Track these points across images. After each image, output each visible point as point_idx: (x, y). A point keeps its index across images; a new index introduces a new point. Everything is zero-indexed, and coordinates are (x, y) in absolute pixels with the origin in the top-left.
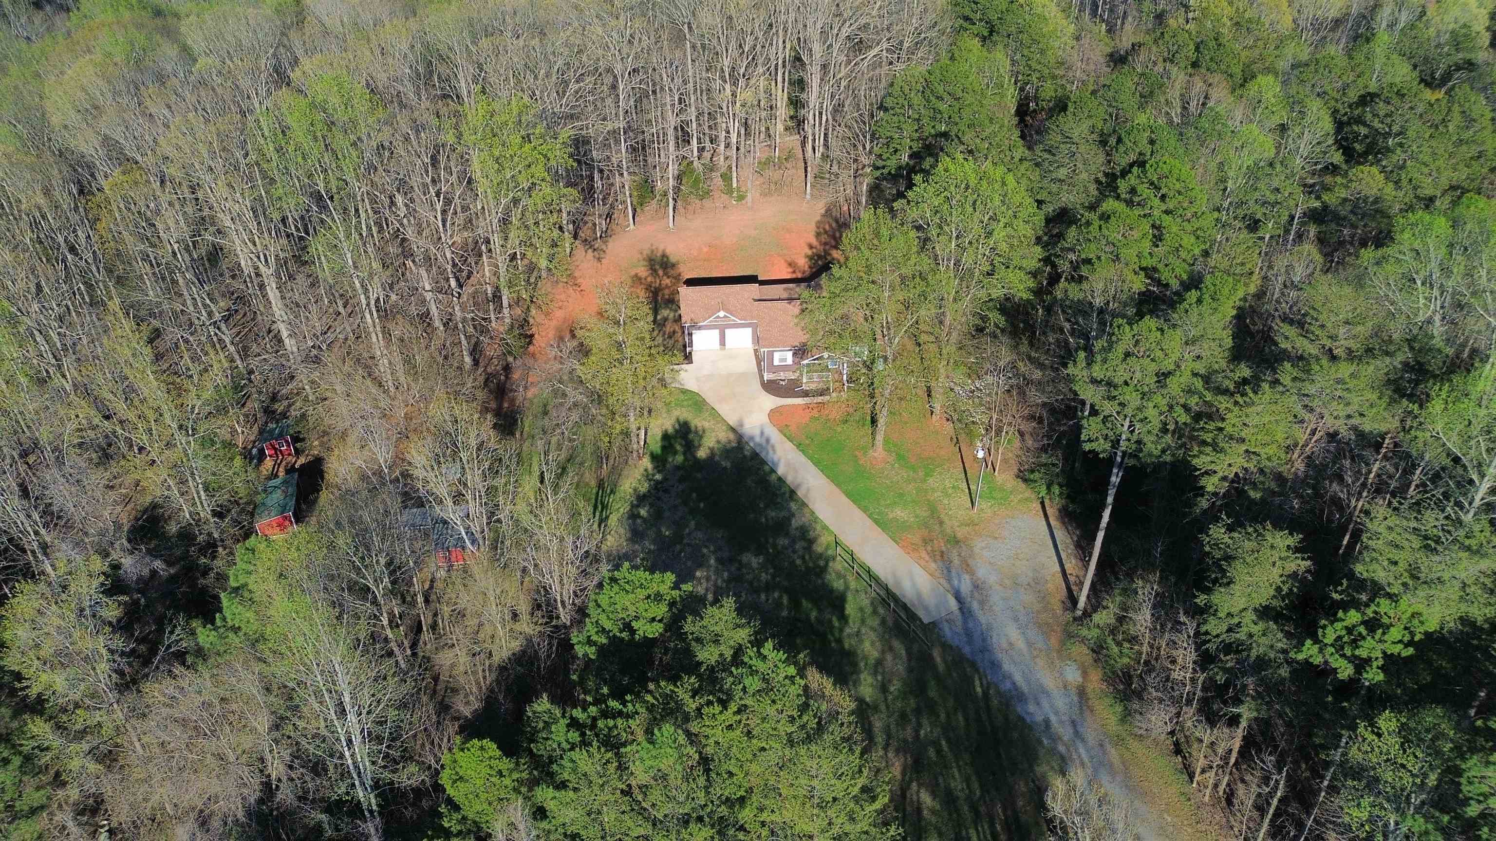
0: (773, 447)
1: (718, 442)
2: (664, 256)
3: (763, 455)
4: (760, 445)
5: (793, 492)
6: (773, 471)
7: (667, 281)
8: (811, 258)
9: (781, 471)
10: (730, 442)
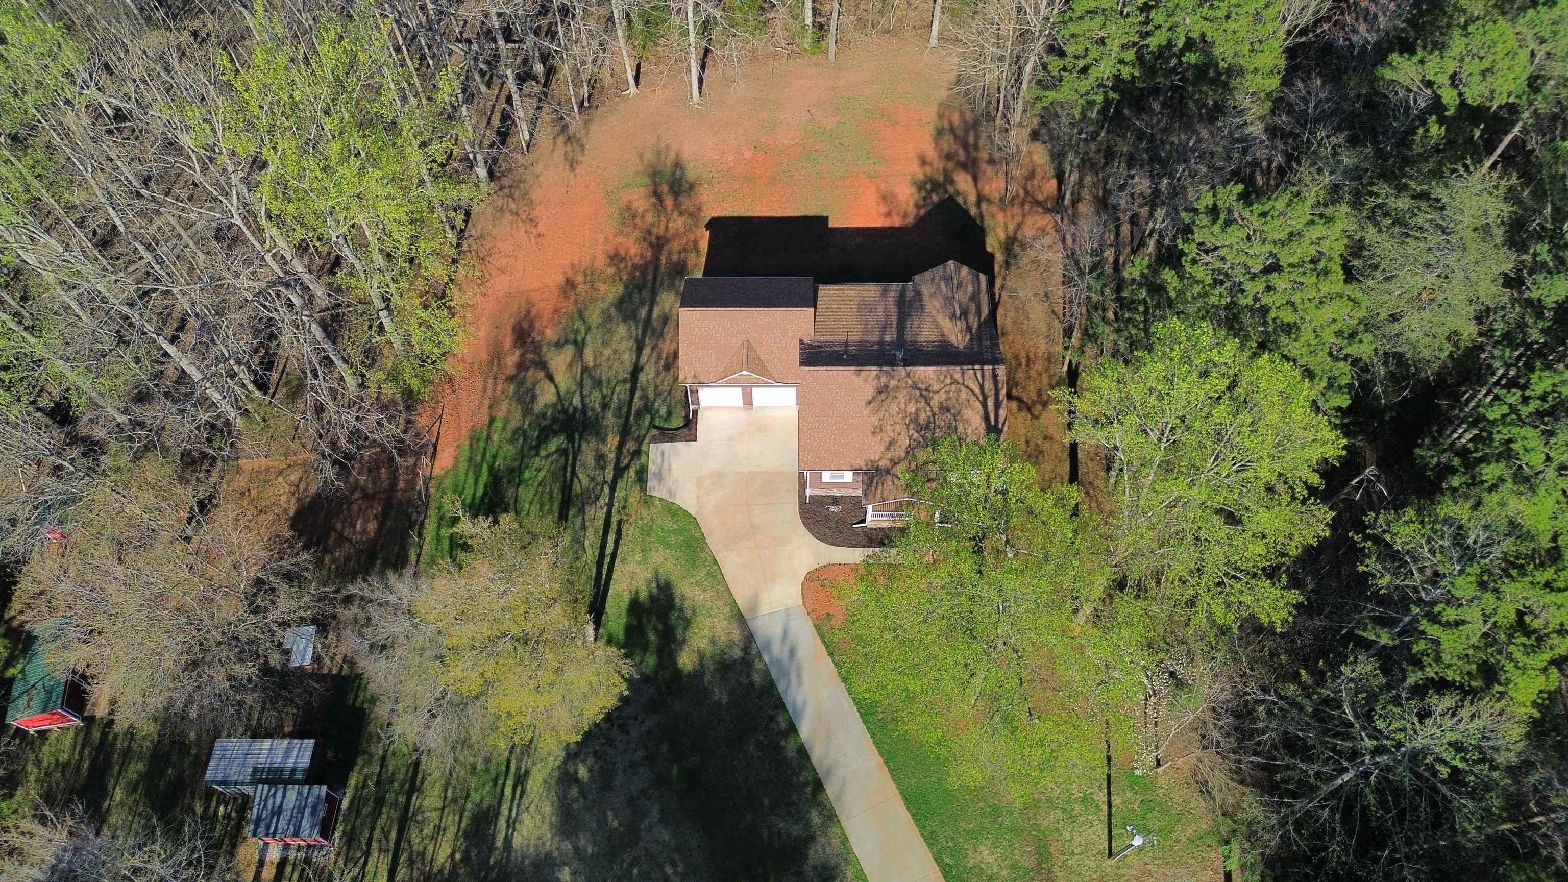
0: (799, 670)
1: (713, 641)
2: (678, 165)
3: (781, 687)
4: (778, 663)
5: (818, 786)
6: (792, 729)
7: (678, 223)
8: (921, 187)
9: (805, 731)
10: (731, 645)
